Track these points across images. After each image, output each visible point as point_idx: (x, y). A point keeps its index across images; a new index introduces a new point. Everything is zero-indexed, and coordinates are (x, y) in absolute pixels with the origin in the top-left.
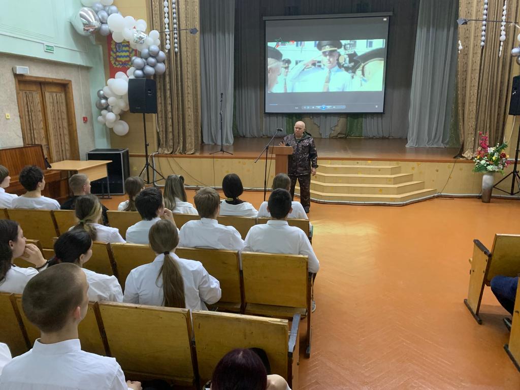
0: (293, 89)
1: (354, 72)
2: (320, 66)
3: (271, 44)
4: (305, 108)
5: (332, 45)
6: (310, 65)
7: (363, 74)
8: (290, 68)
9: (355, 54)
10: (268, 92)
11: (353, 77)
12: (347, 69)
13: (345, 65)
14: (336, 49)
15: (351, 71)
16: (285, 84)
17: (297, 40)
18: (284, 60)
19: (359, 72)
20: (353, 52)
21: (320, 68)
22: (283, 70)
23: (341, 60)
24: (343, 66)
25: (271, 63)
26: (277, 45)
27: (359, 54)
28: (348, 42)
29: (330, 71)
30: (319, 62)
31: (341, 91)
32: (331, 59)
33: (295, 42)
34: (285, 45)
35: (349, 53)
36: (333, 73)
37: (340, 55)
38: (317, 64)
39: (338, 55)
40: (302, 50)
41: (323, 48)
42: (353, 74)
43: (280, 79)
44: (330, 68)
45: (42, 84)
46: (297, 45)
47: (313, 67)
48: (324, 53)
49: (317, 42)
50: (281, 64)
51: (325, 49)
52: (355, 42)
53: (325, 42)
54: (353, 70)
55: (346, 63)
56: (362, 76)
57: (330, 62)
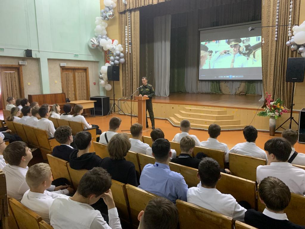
0: (214, 66)
1: (249, 56)
2: (229, 53)
3: (203, 43)
4: (220, 77)
5: (236, 41)
6: (223, 53)
7: (254, 57)
8: (212, 55)
9: (249, 46)
10: (200, 68)
11: (248, 59)
12: (244, 54)
13: (243, 52)
14: (238, 43)
15: (247, 55)
16: (210, 64)
17: (216, 40)
18: (209, 51)
19: (251, 56)
20: (248, 45)
21: (228, 54)
22: (209, 56)
23: (241, 49)
24: (242, 53)
25: (203, 53)
26: (206, 43)
27: (252, 45)
28: (245, 38)
29: (234, 56)
30: (228, 51)
31: (241, 67)
32: (235, 49)
33: (215, 41)
34: (210, 43)
35: (246, 45)
36: (236, 57)
37: (240, 46)
38: (227, 52)
39: (239, 46)
40: (219, 45)
41: (231, 43)
42: (248, 57)
43: (207, 61)
44: (235, 54)
45: (74, 69)
46: (216, 43)
47: (225, 54)
48: (231, 46)
49: (227, 40)
50: (207, 53)
51: (232, 44)
52: (249, 38)
53: (232, 40)
54: (248, 55)
55: (244, 51)
56: (253, 58)
57: (235, 51)
